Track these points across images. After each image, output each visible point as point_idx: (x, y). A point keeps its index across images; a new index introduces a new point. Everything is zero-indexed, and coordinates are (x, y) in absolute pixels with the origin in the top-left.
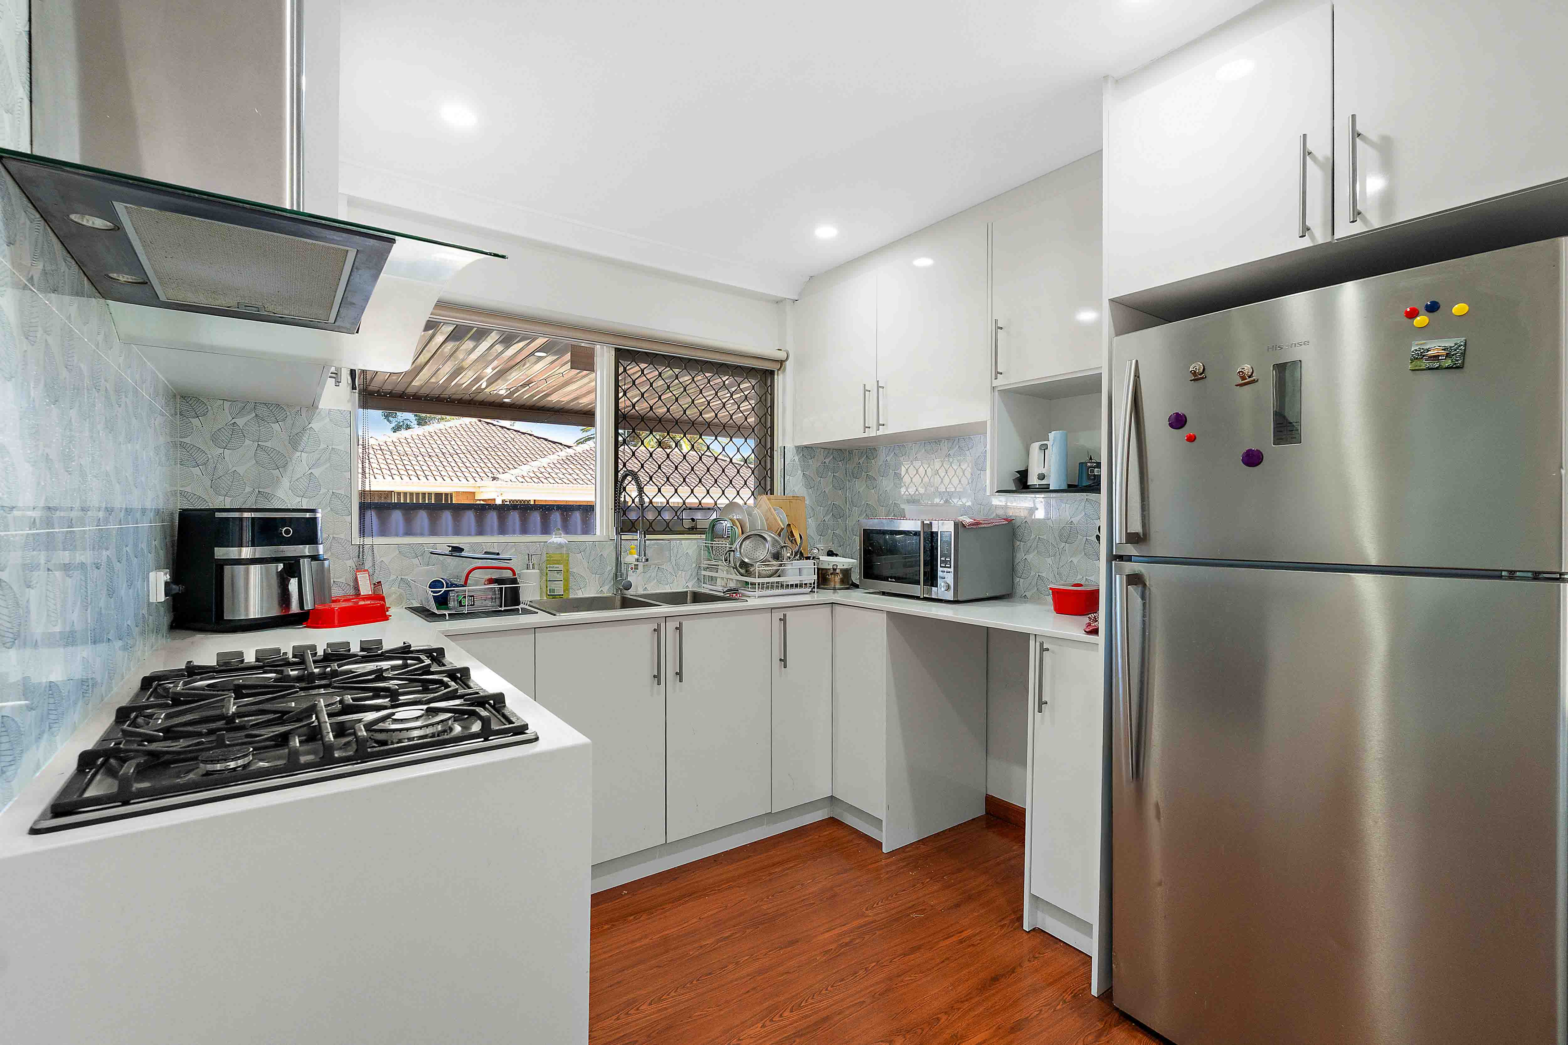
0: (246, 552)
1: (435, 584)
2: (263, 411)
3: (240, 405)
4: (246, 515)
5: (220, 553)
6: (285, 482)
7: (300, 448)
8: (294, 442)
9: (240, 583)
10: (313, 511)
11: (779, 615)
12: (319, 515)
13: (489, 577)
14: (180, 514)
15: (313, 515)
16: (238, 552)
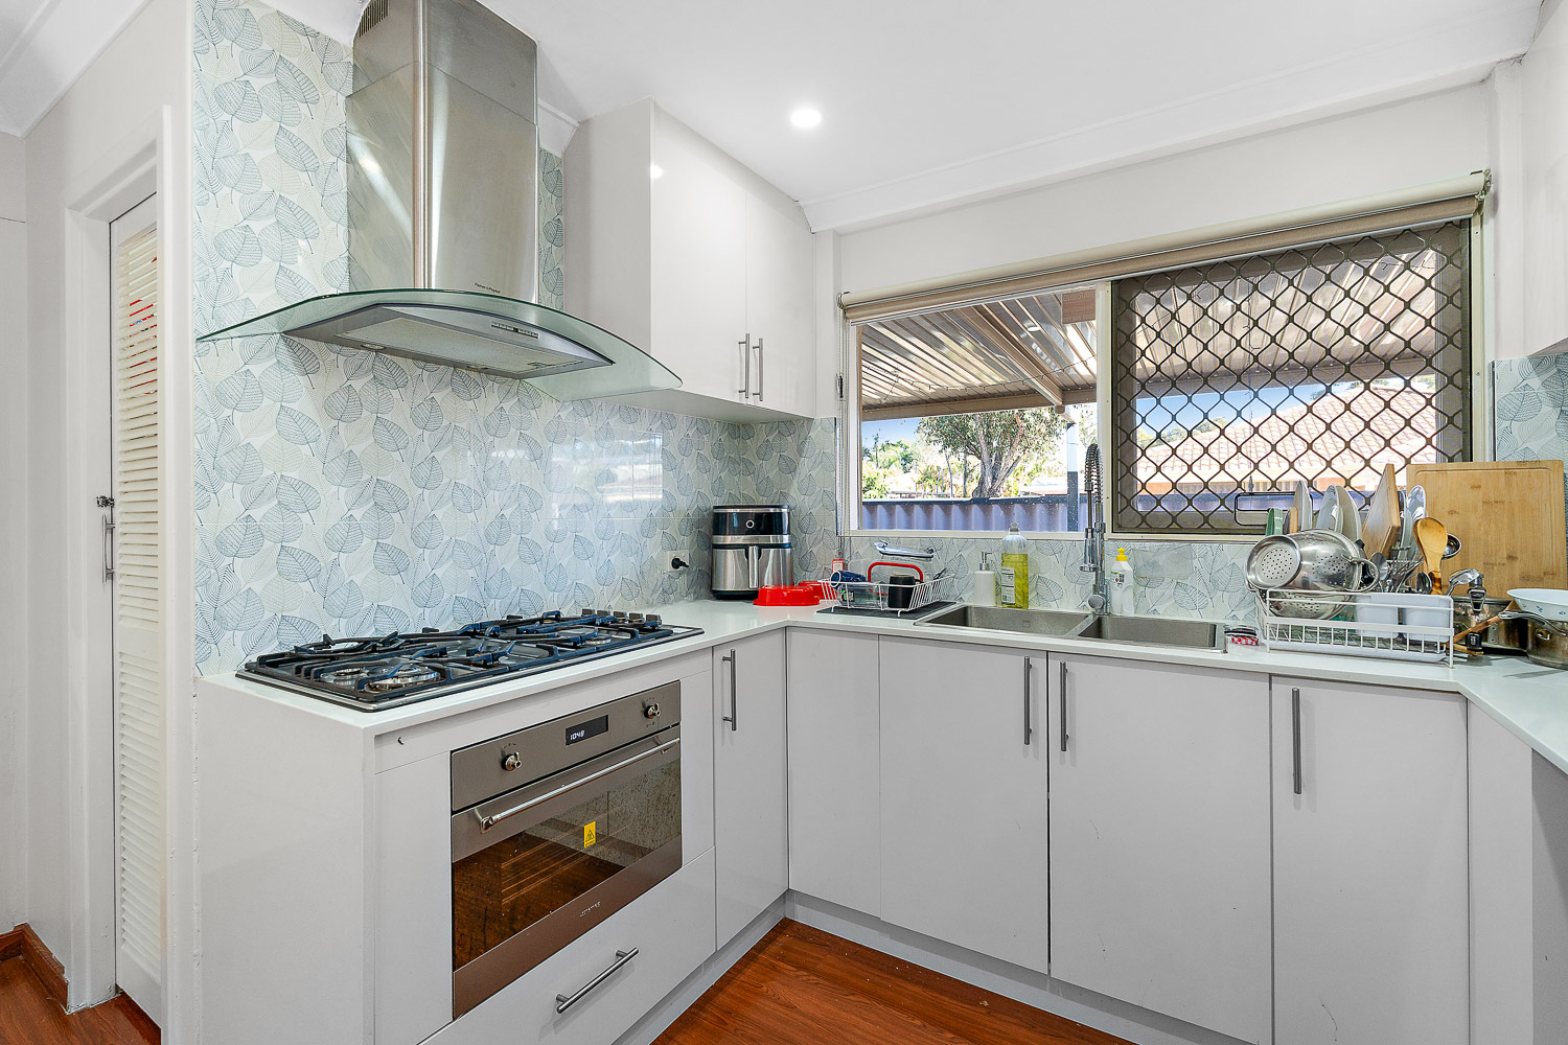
0: (729, 539)
3: (771, 426)
5: (716, 540)
6: (795, 485)
7: (803, 454)
9: (722, 562)
10: (780, 507)
12: (784, 511)
15: (778, 510)
16: (725, 539)
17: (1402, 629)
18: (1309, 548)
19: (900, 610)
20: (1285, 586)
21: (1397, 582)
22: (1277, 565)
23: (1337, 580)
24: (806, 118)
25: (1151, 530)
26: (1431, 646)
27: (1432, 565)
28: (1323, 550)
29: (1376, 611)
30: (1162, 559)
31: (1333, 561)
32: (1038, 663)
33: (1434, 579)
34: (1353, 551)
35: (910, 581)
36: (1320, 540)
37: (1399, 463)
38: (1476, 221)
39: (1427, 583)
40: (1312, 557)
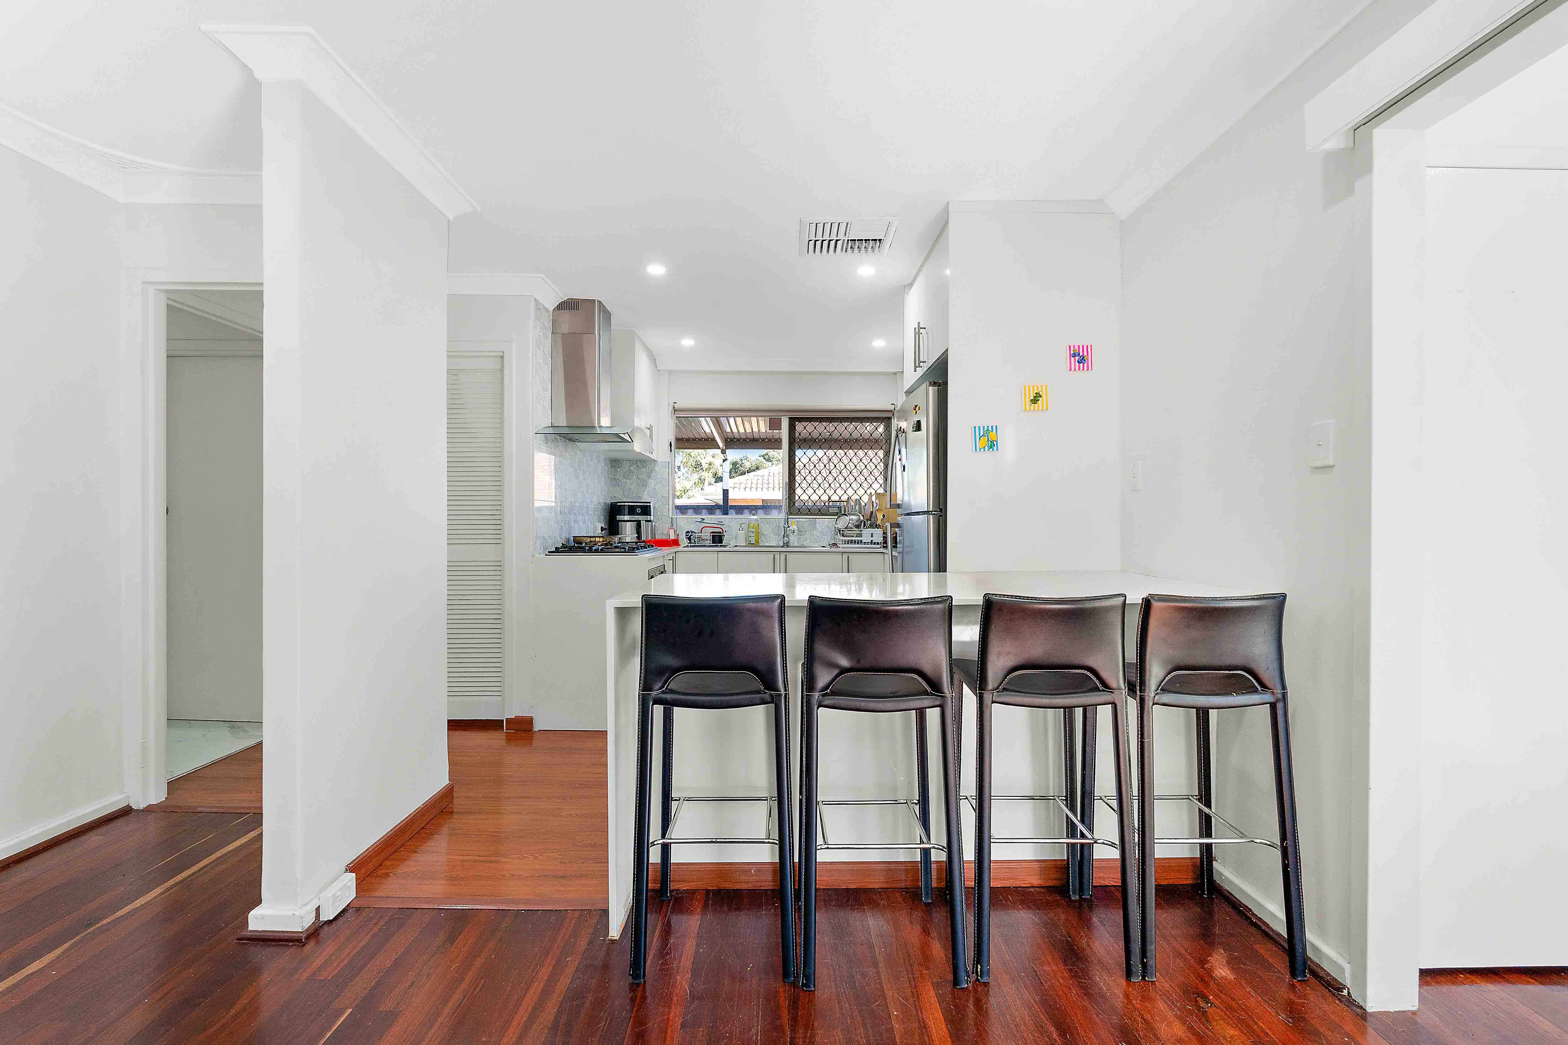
0: (626, 518)
1: (688, 532)
2: (639, 464)
3: (632, 462)
4: (627, 504)
5: (619, 518)
6: (646, 492)
7: (651, 478)
8: (649, 476)
9: (623, 528)
10: (650, 503)
11: (845, 556)
12: (651, 504)
13: (711, 531)
14: (611, 504)
15: (648, 504)
16: (624, 518)
17: (872, 539)
18: (851, 517)
19: (719, 544)
20: (845, 528)
21: (871, 526)
22: (843, 522)
23: (858, 526)
24: (688, 342)
25: (802, 514)
26: (878, 544)
27: (879, 522)
28: (855, 517)
29: (867, 534)
30: (806, 525)
31: (857, 521)
32: (777, 556)
33: (879, 526)
34: (862, 518)
35: (720, 533)
36: (854, 515)
37: (873, 492)
38: (893, 418)
39: (877, 526)
40: (852, 520)
